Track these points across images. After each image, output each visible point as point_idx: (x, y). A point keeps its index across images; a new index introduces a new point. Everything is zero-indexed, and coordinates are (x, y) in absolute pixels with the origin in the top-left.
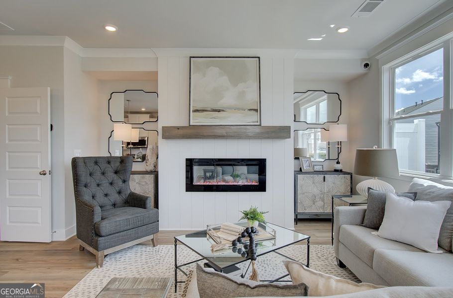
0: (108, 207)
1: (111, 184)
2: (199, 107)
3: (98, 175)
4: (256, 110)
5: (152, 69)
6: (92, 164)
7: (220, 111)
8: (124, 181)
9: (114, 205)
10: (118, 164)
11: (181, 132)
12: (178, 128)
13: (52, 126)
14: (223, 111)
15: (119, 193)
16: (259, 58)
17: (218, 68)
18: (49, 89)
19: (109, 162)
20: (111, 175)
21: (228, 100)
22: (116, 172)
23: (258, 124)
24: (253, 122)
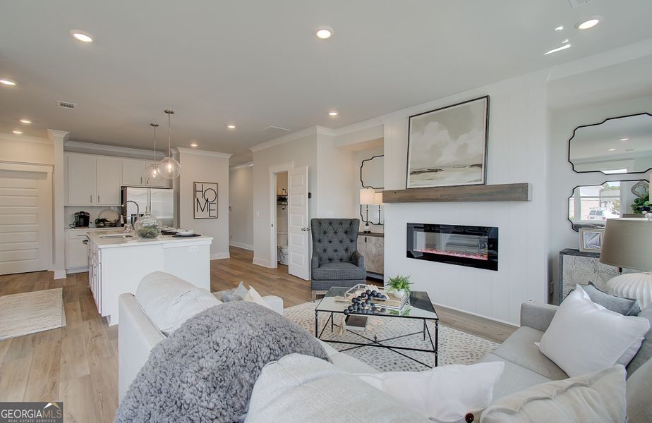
0: (336, 261)
1: (341, 242)
2: (417, 168)
3: (331, 233)
4: (480, 166)
5: (377, 136)
6: (327, 225)
7: (436, 171)
8: (352, 241)
9: (341, 260)
10: (348, 225)
11: (397, 196)
12: (395, 192)
13: (310, 194)
14: (440, 170)
15: (347, 250)
16: (487, 97)
17: (437, 122)
18: (307, 168)
19: (341, 224)
20: (341, 235)
21: (447, 157)
22: (346, 233)
23: (482, 182)
24: (475, 181)
